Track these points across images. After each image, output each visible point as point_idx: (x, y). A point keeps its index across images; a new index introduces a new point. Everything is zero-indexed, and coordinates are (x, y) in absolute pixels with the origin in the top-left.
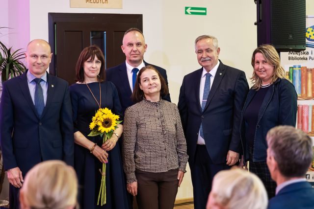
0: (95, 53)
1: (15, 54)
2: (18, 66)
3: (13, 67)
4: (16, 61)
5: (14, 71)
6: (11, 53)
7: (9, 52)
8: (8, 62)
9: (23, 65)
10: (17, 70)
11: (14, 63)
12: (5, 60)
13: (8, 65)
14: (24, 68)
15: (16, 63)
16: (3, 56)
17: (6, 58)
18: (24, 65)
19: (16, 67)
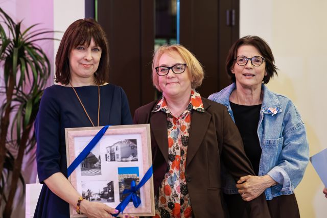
0: (92, 34)
1: (28, 33)
2: (32, 52)
3: (24, 54)
4: (29, 43)
5: (26, 61)
6: (22, 30)
7: (18, 28)
8: (16, 46)
9: (41, 51)
10: (31, 59)
11: (26, 47)
12: (11, 42)
13: (16, 50)
14: (42, 56)
15: (30, 48)
16: (7, 36)
17: (12, 38)
18: (44, 51)
19: (29, 54)
